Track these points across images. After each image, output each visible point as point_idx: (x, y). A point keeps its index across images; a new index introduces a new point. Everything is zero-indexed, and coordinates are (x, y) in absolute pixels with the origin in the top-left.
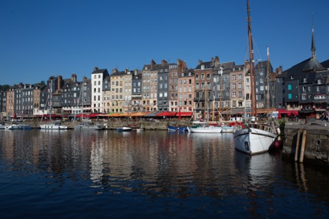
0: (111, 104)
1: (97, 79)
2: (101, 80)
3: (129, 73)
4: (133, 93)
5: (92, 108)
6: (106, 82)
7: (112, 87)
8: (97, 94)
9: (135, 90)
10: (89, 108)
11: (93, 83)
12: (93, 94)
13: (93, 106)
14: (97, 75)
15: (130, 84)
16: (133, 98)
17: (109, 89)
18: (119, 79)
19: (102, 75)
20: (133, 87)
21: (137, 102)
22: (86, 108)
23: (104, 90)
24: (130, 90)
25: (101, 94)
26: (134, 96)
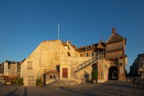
0: (11, 73)
1: (6, 65)
2: (7, 65)
3: (17, 63)
4: (18, 70)
5: (4, 75)
6: (9, 66)
7: (11, 67)
8: (6, 70)
9: (18, 69)
10: (3, 75)
11: (4, 66)
12: (5, 70)
13: (4, 74)
14: (6, 63)
15: (17, 67)
16: (17, 72)
17: (10, 68)
18: (13, 65)
19: (7, 63)
20: (18, 68)
21: (19, 73)
22: (2, 75)
23: (8, 68)
24: (17, 69)
25: (7, 70)
26: (18, 71)
